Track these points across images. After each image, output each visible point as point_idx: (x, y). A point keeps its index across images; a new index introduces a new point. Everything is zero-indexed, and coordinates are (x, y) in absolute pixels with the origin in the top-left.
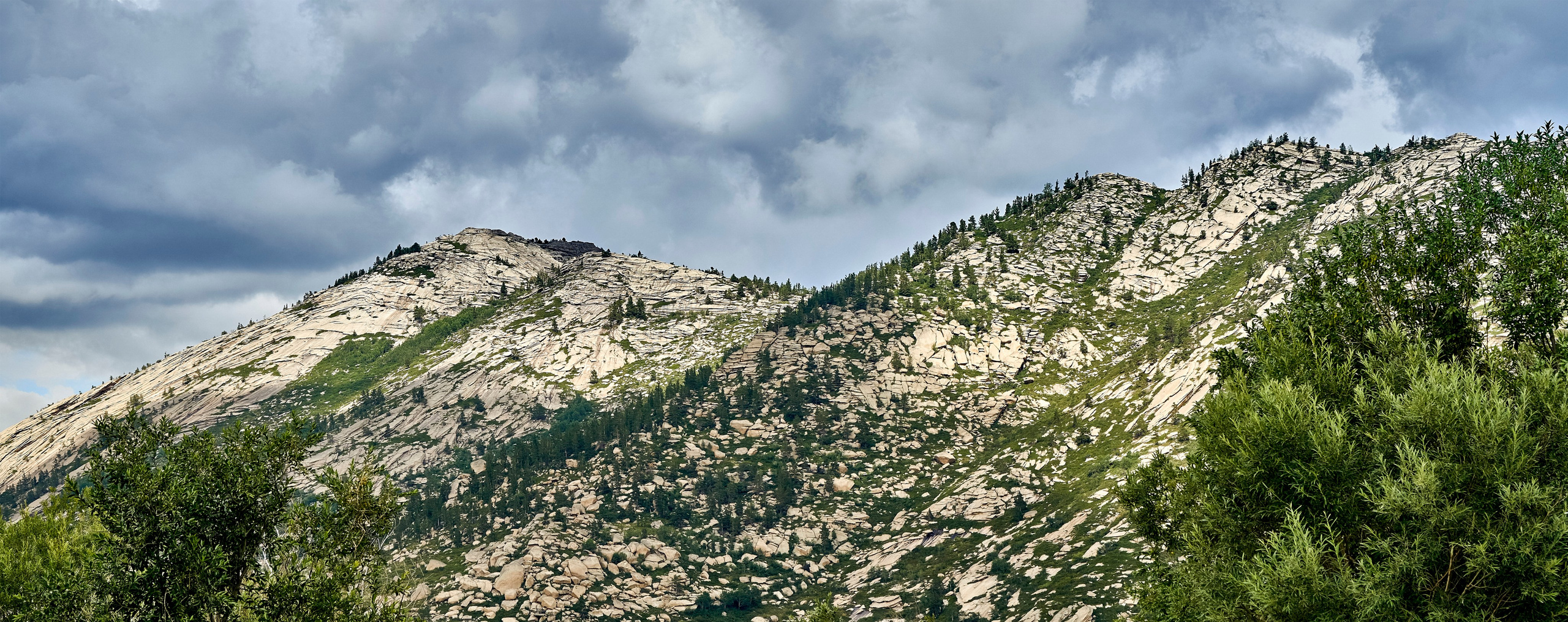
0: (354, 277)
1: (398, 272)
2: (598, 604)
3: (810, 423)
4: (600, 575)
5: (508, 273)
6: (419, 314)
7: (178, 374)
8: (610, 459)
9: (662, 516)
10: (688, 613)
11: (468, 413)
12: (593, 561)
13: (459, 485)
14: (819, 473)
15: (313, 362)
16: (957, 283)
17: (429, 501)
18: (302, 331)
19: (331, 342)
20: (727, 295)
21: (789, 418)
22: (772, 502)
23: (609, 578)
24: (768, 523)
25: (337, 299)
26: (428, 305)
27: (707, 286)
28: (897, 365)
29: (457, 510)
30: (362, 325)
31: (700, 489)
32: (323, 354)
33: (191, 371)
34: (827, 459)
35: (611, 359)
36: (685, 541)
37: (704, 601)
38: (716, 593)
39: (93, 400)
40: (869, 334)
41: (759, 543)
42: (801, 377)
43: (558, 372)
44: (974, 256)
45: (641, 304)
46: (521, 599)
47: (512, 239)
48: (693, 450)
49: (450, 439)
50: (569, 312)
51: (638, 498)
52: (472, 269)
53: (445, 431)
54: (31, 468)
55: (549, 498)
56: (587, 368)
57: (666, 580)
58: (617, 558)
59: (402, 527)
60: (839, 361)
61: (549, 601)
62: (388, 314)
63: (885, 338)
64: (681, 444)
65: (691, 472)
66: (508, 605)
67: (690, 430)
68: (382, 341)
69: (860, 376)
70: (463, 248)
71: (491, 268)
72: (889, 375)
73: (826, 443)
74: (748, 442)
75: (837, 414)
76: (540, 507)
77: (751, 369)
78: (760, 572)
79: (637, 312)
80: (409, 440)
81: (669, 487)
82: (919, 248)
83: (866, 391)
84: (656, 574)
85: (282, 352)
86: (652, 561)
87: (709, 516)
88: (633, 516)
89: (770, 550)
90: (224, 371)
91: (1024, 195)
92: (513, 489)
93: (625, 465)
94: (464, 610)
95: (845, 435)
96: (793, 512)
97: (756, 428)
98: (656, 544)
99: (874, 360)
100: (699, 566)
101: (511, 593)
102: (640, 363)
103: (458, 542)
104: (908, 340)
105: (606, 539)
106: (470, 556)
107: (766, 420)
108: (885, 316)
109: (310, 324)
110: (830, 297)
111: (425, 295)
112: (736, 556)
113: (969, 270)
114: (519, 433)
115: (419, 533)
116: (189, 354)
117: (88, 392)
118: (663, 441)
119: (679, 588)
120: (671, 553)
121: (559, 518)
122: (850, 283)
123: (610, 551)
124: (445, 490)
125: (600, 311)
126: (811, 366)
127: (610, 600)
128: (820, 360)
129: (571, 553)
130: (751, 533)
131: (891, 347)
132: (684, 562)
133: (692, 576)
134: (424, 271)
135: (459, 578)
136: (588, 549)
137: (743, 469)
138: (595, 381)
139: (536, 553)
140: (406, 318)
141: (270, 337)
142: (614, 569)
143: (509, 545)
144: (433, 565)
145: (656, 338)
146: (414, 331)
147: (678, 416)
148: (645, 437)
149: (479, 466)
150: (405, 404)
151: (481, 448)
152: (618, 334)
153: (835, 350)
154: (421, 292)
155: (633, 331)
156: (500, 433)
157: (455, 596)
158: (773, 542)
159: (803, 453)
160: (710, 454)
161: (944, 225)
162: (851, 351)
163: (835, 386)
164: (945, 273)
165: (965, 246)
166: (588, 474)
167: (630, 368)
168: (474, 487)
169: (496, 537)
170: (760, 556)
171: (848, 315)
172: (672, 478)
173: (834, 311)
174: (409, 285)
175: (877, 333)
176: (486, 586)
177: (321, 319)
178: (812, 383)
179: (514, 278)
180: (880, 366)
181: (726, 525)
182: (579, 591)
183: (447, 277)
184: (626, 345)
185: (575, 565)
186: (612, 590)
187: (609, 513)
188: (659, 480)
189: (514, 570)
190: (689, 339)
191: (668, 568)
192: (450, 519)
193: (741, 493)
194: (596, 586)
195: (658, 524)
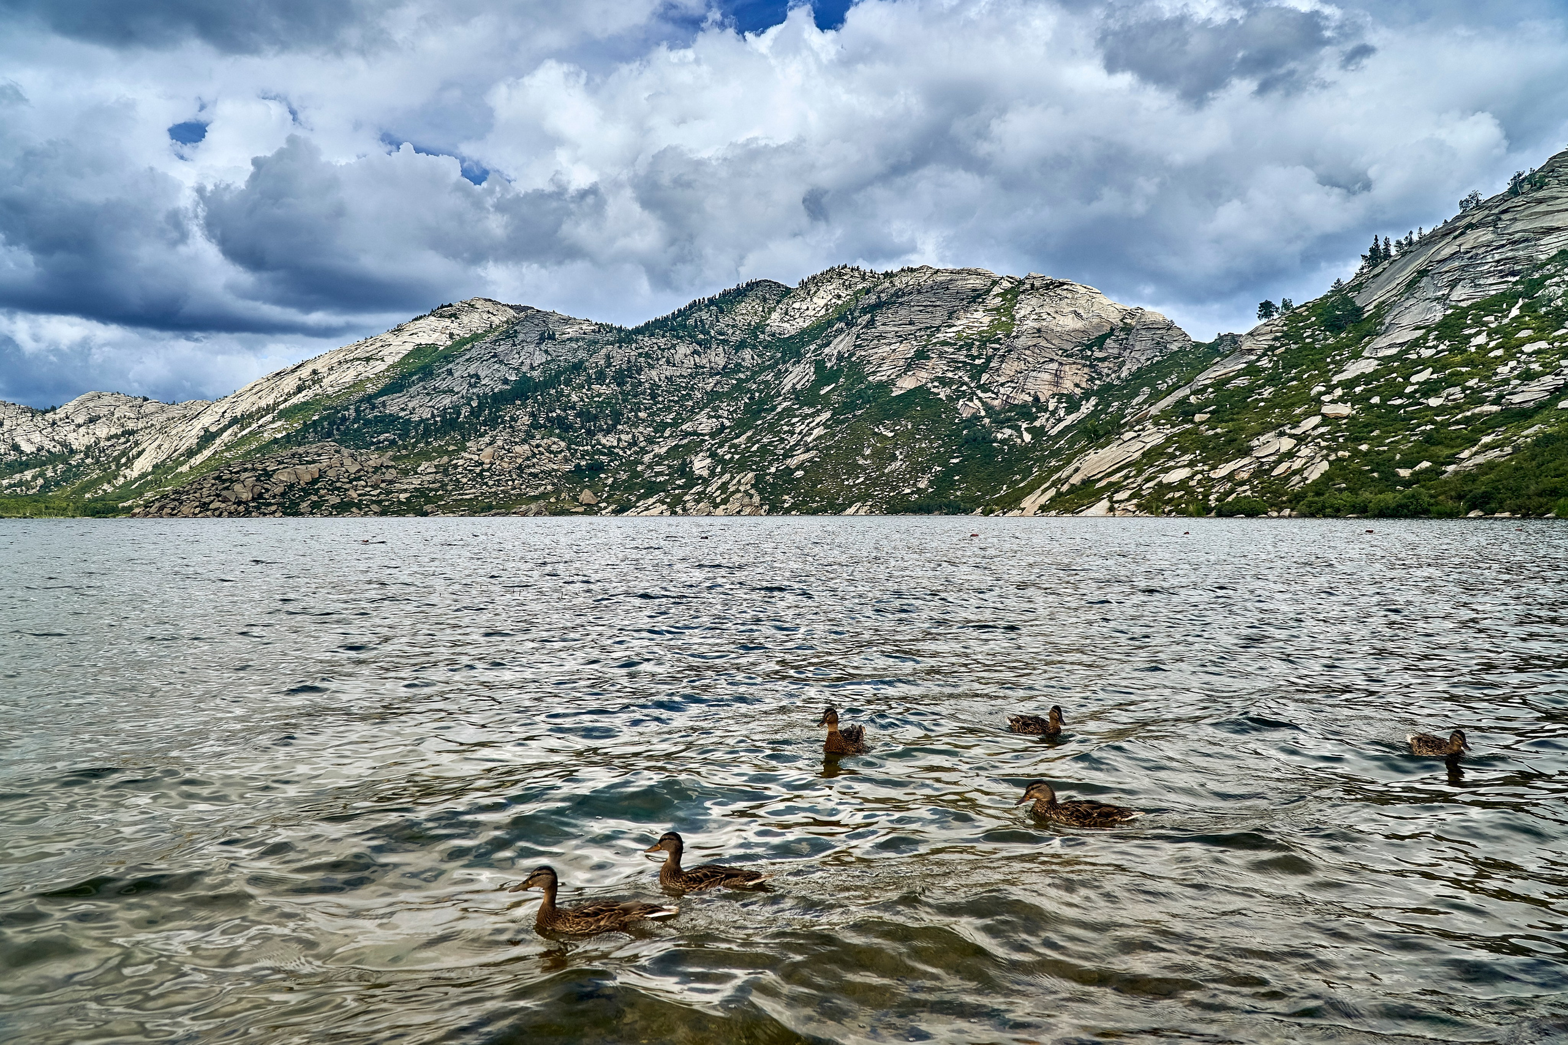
0: (421, 317)
1: (441, 316)
2: (529, 467)
3: (628, 387)
4: (530, 454)
5: (493, 318)
6: (451, 335)
7: (335, 360)
8: (536, 401)
9: (559, 428)
10: (571, 471)
11: (473, 380)
12: (526, 447)
13: (465, 411)
14: (632, 410)
15: (401, 356)
16: (696, 326)
17: (451, 419)
18: (396, 341)
19: (410, 347)
20: (593, 331)
21: (618, 385)
22: (610, 422)
23: (534, 455)
24: (608, 432)
25: (412, 328)
26: (455, 332)
27: (584, 327)
28: (668, 362)
29: (463, 423)
30: (424, 339)
31: (577, 416)
32: (406, 352)
33: (342, 359)
34: (635, 404)
35: (539, 358)
36: (570, 439)
37: (578, 466)
38: (583, 463)
39: (293, 371)
40: (656, 348)
41: (604, 441)
42: (624, 366)
43: (515, 363)
44: (704, 315)
45: (554, 334)
46: (492, 464)
47: (495, 303)
48: (574, 398)
49: (464, 392)
50: (521, 337)
51: (548, 419)
52: (477, 316)
53: (462, 389)
54: (263, 404)
55: (507, 418)
56: (528, 361)
57: (560, 456)
58: (538, 446)
59: (437, 431)
60: (642, 360)
61: (505, 465)
62: (437, 334)
63: (663, 350)
64: (569, 395)
65: (573, 408)
66: (486, 467)
67: (574, 389)
68: (434, 347)
69: (651, 367)
70: (472, 306)
71: (485, 316)
72: (664, 367)
73: (635, 396)
74: (599, 395)
75: (640, 384)
76: (502, 422)
77: (602, 362)
78: (604, 454)
79: (552, 337)
80: (445, 392)
81: (563, 414)
82: (679, 311)
83: (654, 373)
84: (556, 454)
85: (385, 351)
86: (554, 448)
87: (581, 428)
88: (546, 427)
89: (608, 444)
90: (358, 359)
91: (727, 289)
92: (490, 414)
93: (543, 404)
94: (465, 469)
95: (644, 393)
96: (619, 427)
97: (603, 389)
98: (556, 440)
99: (658, 359)
100: (576, 450)
101: (487, 461)
102: (553, 360)
103: (464, 438)
104: (673, 351)
105: (533, 437)
106: (468, 444)
107: (607, 385)
108: (663, 340)
109: (400, 339)
110: (638, 331)
111: (453, 326)
112: (593, 447)
113: (701, 321)
114: (496, 390)
115: (445, 434)
116: (341, 350)
117: (291, 367)
118: (560, 394)
119: (566, 460)
120: (563, 444)
121: (511, 427)
122: (647, 325)
123: (534, 443)
124: (459, 414)
125: (535, 336)
126: (629, 361)
127: (534, 465)
128: (633, 359)
129: (517, 444)
130: (600, 436)
131: (665, 354)
132: (569, 449)
133: (572, 454)
134: (454, 316)
135: (463, 454)
136: (524, 441)
137: (596, 407)
138: (532, 368)
139: (500, 443)
140: (445, 337)
141: (379, 344)
142: (536, 452)
143: (487, 439)
144: (451, 448)
145: (561, 350)
146: (449, 343)
147: (568, 383)
148: (553, 391)
149: (474, 404)
150: (443, 376)
151: (478, 396)
152: (543, 347)
153: (640, 355)
154: (452, 326)
155: (549, 345)
156: (488, 390)
157: (461, 462)
158: (610, 440)
159: (624, 401)
160: (582, 400)
161: (691, 301)
162: (647, 355)
163: (640, 371)
164: (691, 322)
165: (701, 310)
166: (526, 408)
167: (548, 362)
168: (472, 413)
169: (482, 436)
170: (604, 446)
171: (646, 339)
172: (565, 410)
173: (640, 337)
174: (447, 322)
175: (659, 347)
176: (476, 458)
177: (405, 336)
178: (629, 369)
179: (496, 321)
180: (661, 363)
181: (589, 432)
182: (519, 461)
183: (465, 319)
184: (546, 352)
185: (518, 449)
186: (535, 460)
187: (535, 425)
188: (558, 411)
189: (489, 450)
190: (576, 350)
191: (562, 451)
192: (461, 427)
193: (596, 418)
194: (528, 459)
195: (557, 431)
